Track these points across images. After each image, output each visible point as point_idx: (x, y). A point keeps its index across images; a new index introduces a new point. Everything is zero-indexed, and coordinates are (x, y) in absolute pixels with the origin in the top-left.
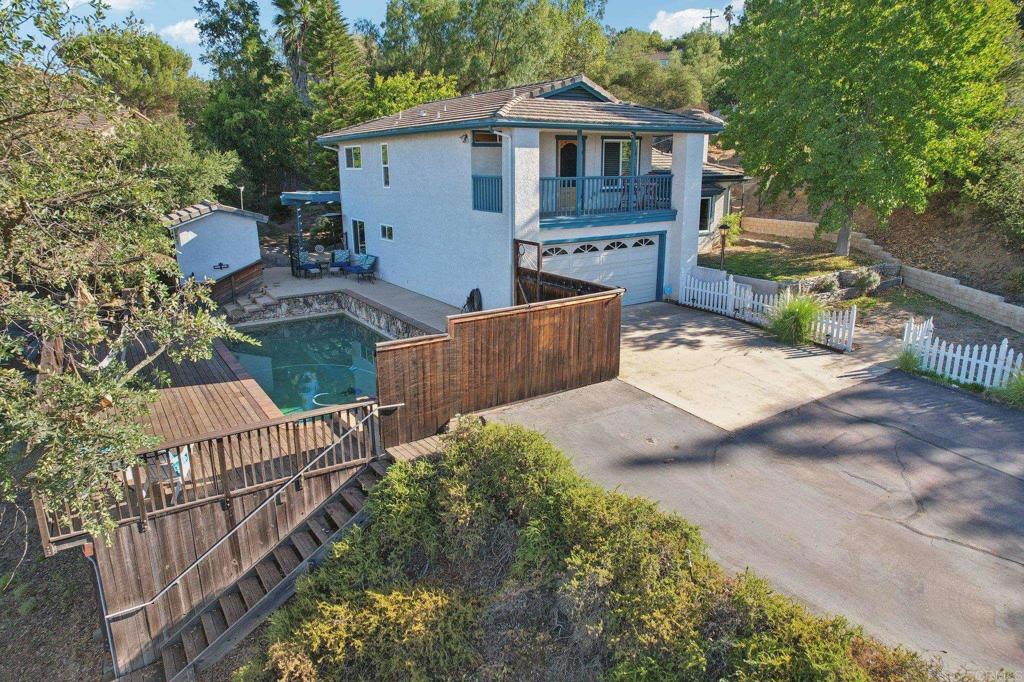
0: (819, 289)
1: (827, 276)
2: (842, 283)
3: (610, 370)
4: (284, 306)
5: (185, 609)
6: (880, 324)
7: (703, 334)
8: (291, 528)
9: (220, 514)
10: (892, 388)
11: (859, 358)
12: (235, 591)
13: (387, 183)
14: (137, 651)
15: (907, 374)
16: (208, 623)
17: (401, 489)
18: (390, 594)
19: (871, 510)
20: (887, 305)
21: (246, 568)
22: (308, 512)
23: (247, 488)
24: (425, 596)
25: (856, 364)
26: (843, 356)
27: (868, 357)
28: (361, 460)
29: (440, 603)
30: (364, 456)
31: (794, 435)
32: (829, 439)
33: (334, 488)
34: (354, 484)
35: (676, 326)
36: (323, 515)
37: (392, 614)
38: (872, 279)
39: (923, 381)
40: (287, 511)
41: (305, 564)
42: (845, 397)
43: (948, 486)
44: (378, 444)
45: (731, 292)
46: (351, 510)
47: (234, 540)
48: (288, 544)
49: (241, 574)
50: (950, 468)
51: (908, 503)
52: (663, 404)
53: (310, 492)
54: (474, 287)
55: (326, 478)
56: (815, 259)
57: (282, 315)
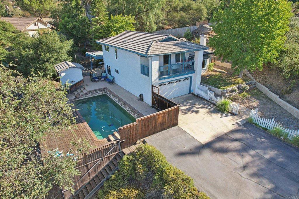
0: (232, 91)
1: (235, 87)
2: (239, 88)
3: (176, 124)
4: (90, 93)
5: (78, 188)
6: (247, 103)
7: (200, 108)
8: (101, 169)
9: (85, 168)
10: (245, 129)
11: (239, 117)
12: (89, 183)
13: (117, 58)
14: (69, 197)
15: (249, 124)
16: (84, 191)
17: (127, 163)
18: (125, 189)
19: (233, 170)
20: (250, 96)
21: (91, 178)
22: (105, 165)
23: (91, 162)
24: (133, 190)
25: (238, 119)
26: (235, 116)
27: (241, 117)
28: (116, 153)
29: (137, 193)
30: (117, 152)
31: (218, 145)
32: (226, 147)
33: (110, 159)
34: (115, 158)
35: (193, 105)
36: (108, 166)
37: (126, 195)
38: (247, 88)
39: (254, 126)
40: (100, 165)
41: (105, 179)
42: (233, 132)
43: (251, 162)
44: (120, 148)
45: (209, 94)
46: (115, 166)
47: (89, 174)
48: (100, 172)
49: (90, 180)
50: (253, 156)
51: (241, 168)
52: (188, 135)
53: (105, 161)
54: (141, 93)
55: (109, 157)
56: (233, 79)
57: (90, 95)
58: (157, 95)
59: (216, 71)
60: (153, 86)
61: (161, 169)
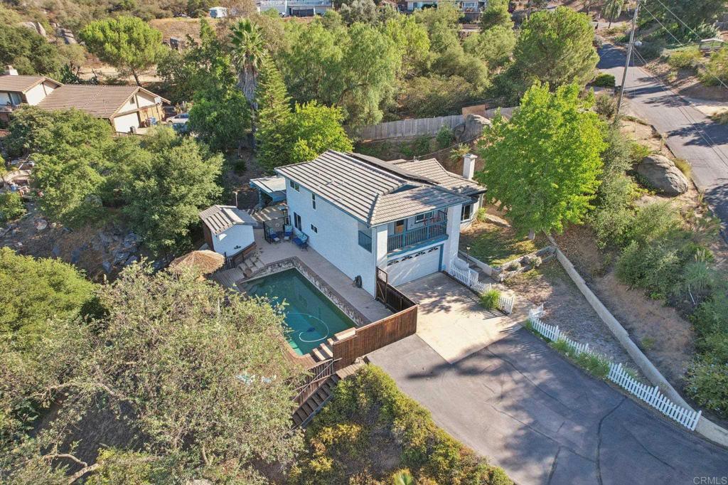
0: (511, 268)
1: (516, 260)
2: (523, 263)
3: (414, 332)
4: (270, 268)
6: (531, 292)
7: (453, 301)
8: (307, 398)
10: (518, 339)
11: (512, 319)
13: (314, 207)
15: (526, 332)
17: (344, 391)
18: (343, 425)
19: (486, 401)
20: (540, 276)
22: (312, 393)
24: (354, 427)
25: (510, 322)
26: (507, 317)
27: (515, 319)
28: (328, 376)
29: (359, 429)
30: (329, 374)
33: (319, 385)
34: (326, 384)
35: (442, 295)
36: (316, 394)
37: (345, 432)
38: (537, 262)
40: (306, 394)
41: (314, 412)
42: (497, 343)
44: (333, 370)
45: (469, 276)
46: (327, 395)
48: (306, 403)
51: (497, 398)
52: (430, 349)
53: (312, 387)
54: (358, 275)
55: (317, 383)
56: (517, 242)
57: (269, 272)
58: (385, 283)
59: (492, 222)
60: (377, 269)
61: (390, 400)
